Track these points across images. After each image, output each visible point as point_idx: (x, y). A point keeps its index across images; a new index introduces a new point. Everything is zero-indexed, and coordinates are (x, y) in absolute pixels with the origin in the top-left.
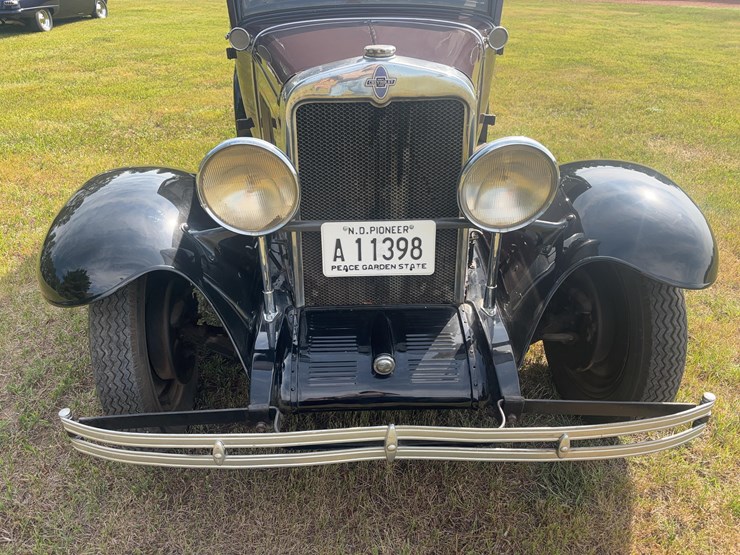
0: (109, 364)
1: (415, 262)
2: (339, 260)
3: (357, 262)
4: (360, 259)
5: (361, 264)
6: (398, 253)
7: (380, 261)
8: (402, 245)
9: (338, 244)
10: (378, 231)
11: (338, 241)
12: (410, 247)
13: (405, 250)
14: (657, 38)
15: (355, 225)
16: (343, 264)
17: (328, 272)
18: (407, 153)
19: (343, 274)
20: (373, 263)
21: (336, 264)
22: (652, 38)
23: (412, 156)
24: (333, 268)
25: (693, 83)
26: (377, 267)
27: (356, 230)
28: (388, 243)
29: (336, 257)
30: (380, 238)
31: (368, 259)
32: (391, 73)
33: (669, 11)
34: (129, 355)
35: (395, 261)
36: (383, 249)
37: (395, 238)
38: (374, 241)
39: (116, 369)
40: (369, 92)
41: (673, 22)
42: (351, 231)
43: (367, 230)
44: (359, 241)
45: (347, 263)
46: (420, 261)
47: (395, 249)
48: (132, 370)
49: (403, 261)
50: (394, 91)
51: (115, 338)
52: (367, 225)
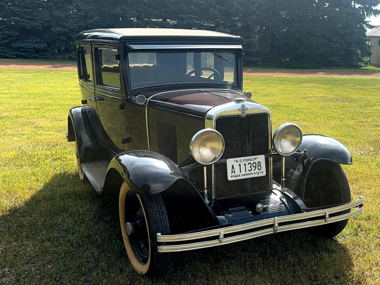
0: (160, 221)
1: (259, 171)
2: (233, 173)
3: (239, 173)
4: (241, 172)
5: (241, 174)
6: (253, 168)
7: (248, 172)
8: (254, 165)
9: (233, 167)
10: (246, 160)
11: (233, 165)
12: (257, 166)
13: (256, 167)
14: (268, 95)
15: (238, 159)
16: (235, 174)
17: (230, 179)
18: (251, 133)
19: (235, 179)
20: (245, 173)
21: (232, 175)
22: (265, 95)
23: (253, 134)
24: (231, 176)
25: (299, 118)
26: (246, 174)
27: (239, 161)
28: (250, 165)
29: (232, 172)
30: (247, 163)
31: (243, 172)
32: (246, 106)
33: (267, 79)
34: (167, 217)
35: (252, 172)
36: (248, 167)
37: (252, 162)
38: (245, 165)
39: (162, 223)
40: (239, 113)
41: (272, 85)
42: (237, 161)
43: (242, 160)
44: (240, 165)
45: (236, 174)
46: (261, 171)
47: (252, 167)
48: (168, 223)
49: (255, 171)
50: (247, 112)
51: (161, 211)
52: (242, 158)
